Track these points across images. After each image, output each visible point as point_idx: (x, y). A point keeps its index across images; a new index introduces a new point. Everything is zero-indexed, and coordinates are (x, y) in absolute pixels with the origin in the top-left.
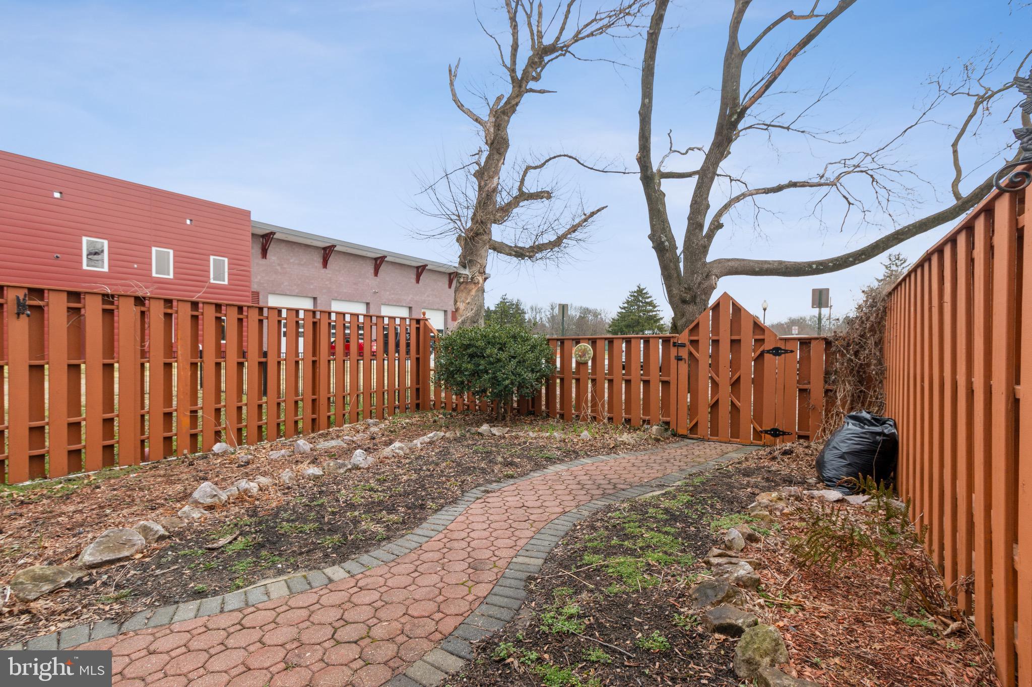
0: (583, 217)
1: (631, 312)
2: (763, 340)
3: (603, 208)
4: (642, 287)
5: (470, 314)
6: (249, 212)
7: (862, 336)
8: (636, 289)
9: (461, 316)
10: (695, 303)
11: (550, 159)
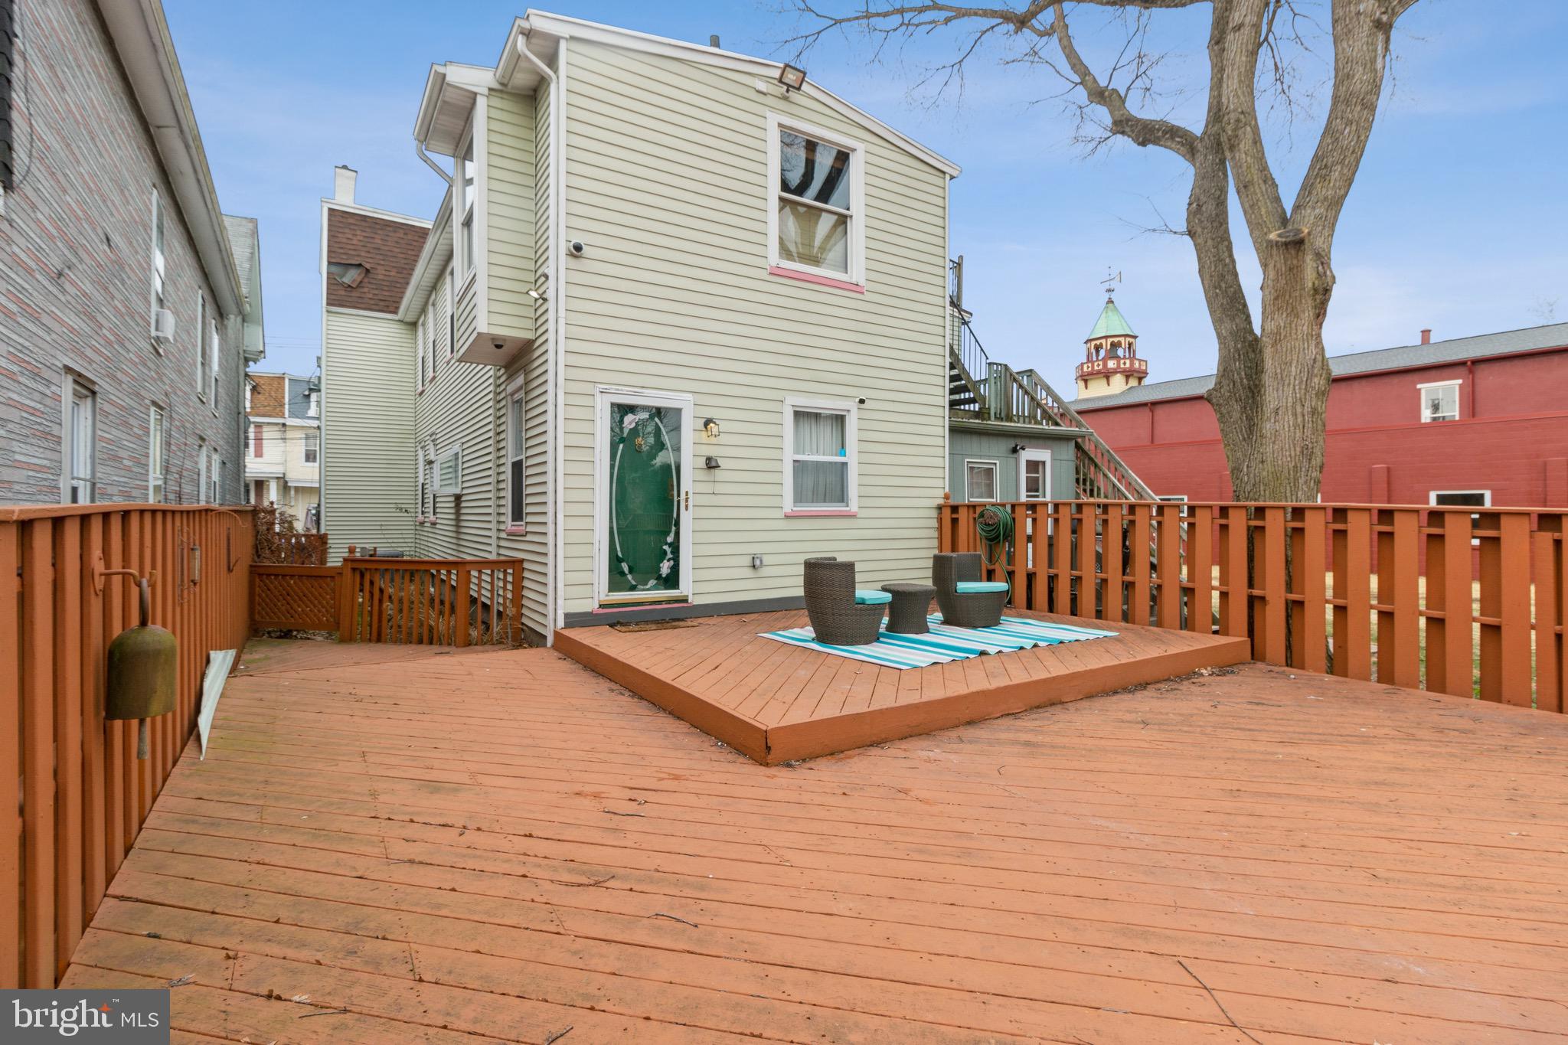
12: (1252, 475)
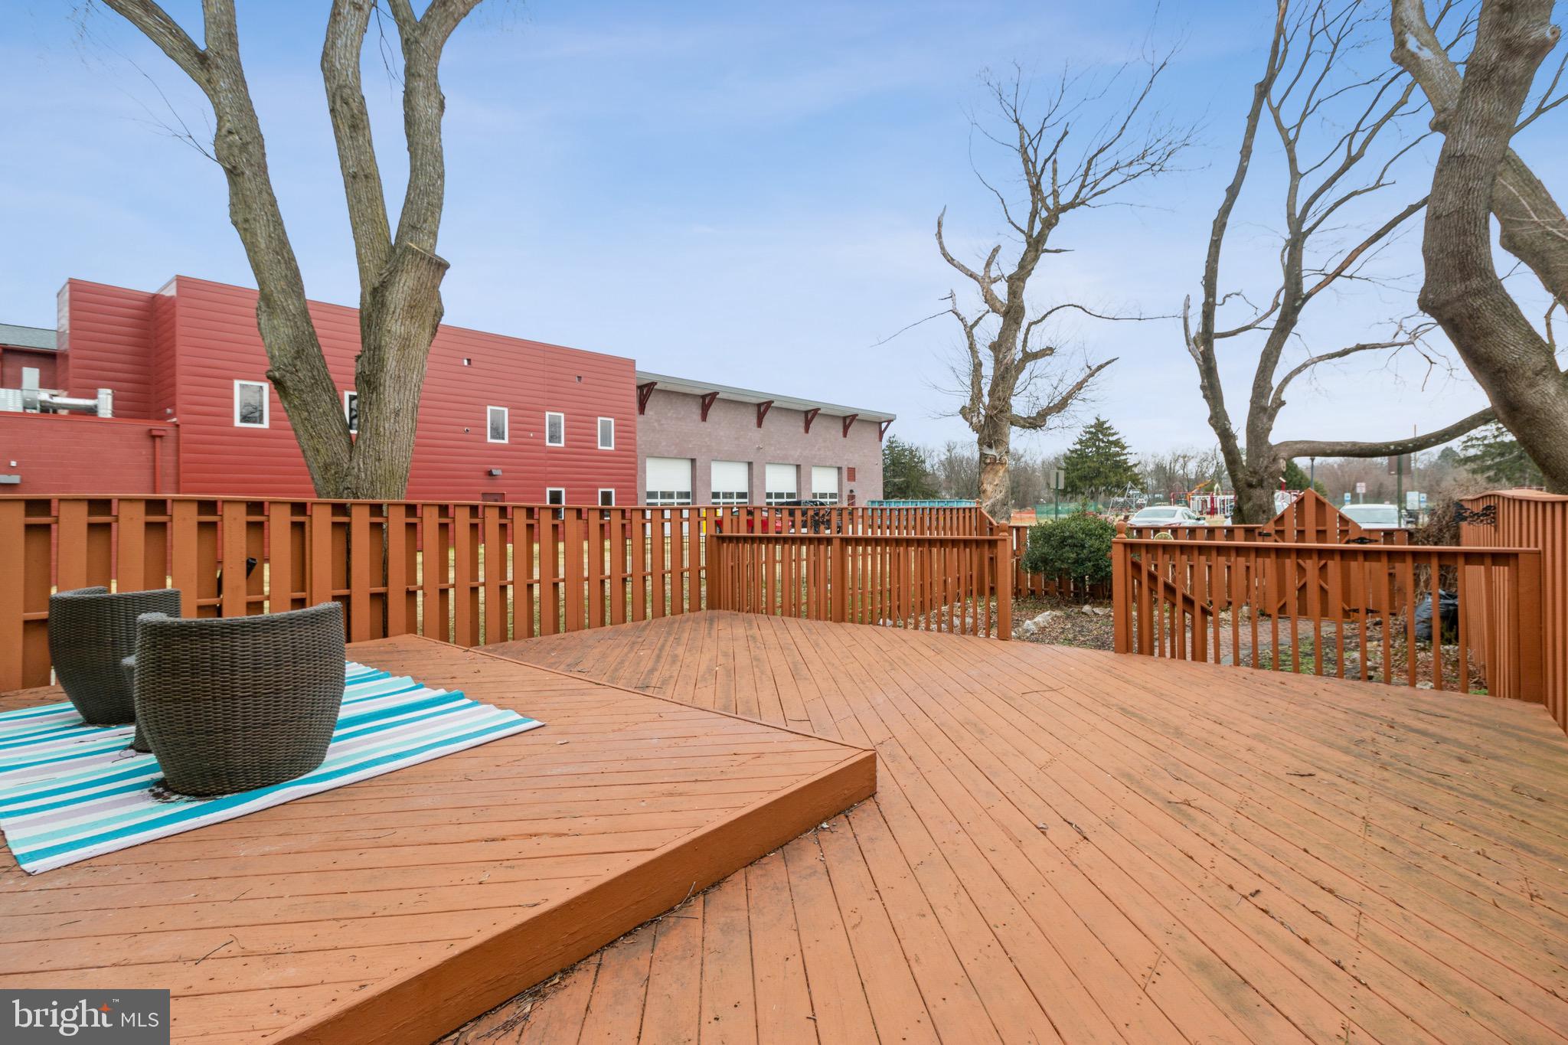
0: (1088, 371)
1: (1087, 457)
2: (1347, 531)
3: (1113, 360)
4: (1102, 419)
5: (1000, 496)
6: (633, 363)
7: (1440, 530)
8: (1093, 422)
9: (989, 498)
10: (1262, 487)
11: (1053, 310)
12: (369, 473)
